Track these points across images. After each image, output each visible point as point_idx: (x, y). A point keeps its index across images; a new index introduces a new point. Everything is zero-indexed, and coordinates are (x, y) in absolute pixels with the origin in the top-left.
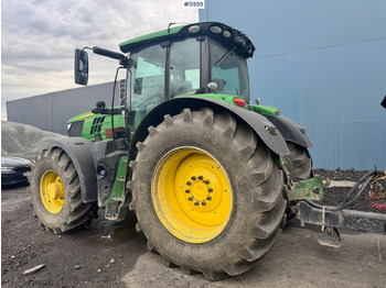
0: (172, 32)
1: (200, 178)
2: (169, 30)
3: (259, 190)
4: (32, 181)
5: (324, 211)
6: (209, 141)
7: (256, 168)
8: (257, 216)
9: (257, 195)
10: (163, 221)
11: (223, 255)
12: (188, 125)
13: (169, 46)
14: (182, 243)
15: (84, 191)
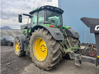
0: (38, 9)
1: (43, 45)
2: (38, 8)
3: (52, 49)
4: (14, 45)
5: (76, 55)
6: (42, 36)
7: (52, 43)
8: (51, 55)
9: (51, 50)
10: (35, 55)
11: (45, 65)
12: (38, 32)
13: (38, 12)
14: (38, 61)
15: (22, 47)
